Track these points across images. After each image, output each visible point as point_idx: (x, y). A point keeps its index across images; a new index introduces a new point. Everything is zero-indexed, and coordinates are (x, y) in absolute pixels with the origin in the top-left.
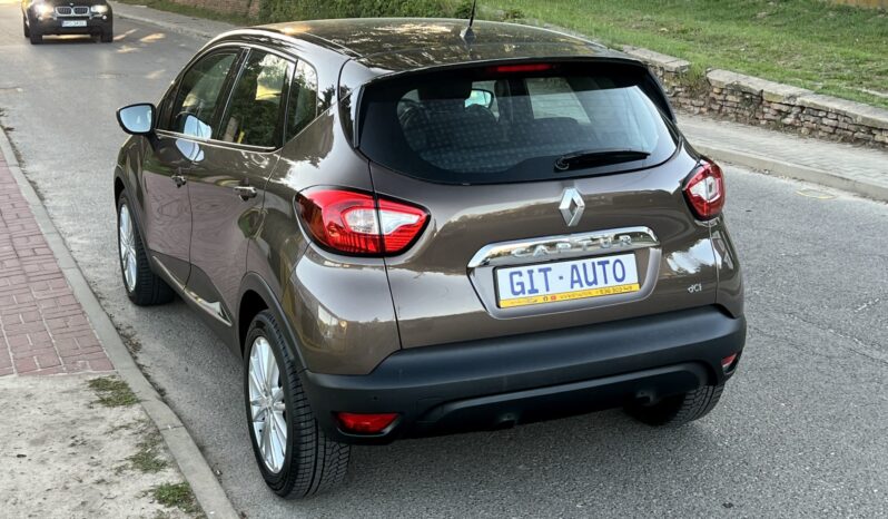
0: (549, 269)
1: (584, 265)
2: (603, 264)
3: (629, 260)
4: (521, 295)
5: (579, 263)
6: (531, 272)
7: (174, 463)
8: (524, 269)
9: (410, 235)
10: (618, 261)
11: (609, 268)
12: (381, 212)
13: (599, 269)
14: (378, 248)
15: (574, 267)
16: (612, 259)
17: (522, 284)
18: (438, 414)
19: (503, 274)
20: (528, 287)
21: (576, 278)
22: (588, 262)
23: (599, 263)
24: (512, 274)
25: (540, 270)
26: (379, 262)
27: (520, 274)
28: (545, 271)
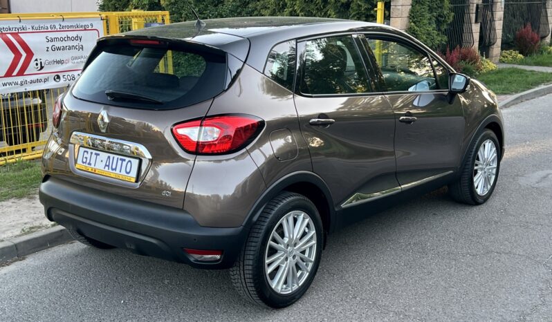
0: (99, 155)
1: (113, 158)
5: (112, 156)
6: (92, 153)
11: (125, 163)
13: (120, 162)
15: (109, 157)
16: (127, 159)
17: (86, 158)
20: (88, 161)
21: (108, 164)
22: (116, 157)
23: (121, 159)
24: (85, 151)
27: (87, 152)
28: (97, 155)
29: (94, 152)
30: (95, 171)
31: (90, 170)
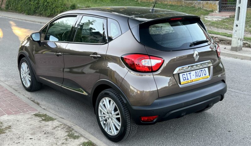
0: (191, 73)
1: (198, 71)
2: (202, 71)
3: (207, 69)
4: (185, 81)
5: (197, 71)
6: (187, 74)
7: (82, 136)
8: (185, 73)
9: (159, 66)
10: (204, 70)
11: (203, 71)
12: (151, 60)
13: (201, 72)
14: (151, 70)
15: (196, 72)
16: (203, 69)
17: (185, 77)
18: (168, 115)
19: (181, 75)
20: (186, 78)
21: (196, 75)
22: (199, 70)
24: (183, 75)
25: (189, 73)
26: (151, 74)
27: (184, 75)
29: (188, 73)
30: (192, 81)
31: (190, 82)
